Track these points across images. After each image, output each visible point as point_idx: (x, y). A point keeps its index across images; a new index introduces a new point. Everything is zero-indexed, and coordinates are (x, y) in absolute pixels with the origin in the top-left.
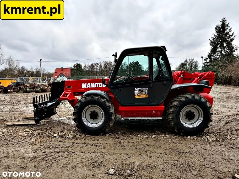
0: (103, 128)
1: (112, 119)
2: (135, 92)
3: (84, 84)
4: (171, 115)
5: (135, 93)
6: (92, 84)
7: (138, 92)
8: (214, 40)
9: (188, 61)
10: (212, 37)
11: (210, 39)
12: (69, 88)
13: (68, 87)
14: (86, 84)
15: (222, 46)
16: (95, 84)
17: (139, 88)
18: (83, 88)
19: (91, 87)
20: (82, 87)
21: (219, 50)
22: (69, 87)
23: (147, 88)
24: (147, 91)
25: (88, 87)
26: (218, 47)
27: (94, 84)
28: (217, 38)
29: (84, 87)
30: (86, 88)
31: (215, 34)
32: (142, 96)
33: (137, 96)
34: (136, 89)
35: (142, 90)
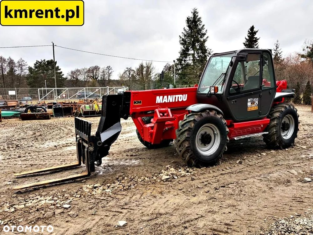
2: (248, 103)
3: (159, 97)
4: (275, 128)
6: (169, 96)
7: (250, 103)
8: (185, 37)
9: (145, 65)
10: (182, 33)
11: (180, 36)
12: (137, 104)
13: (135, 103)
14: (161, 97)
15: (194, 48)
16: (174, 96)
17: (251, 99)
18: (158, 104)
19: (168, 101)
20: (157, 102)
21: (191, 52)
22: (138, 102)
24: (257, 102)
25: (165, 102)
26: (190, 48)
27: (172, 96)
28: (188, 35)
29: (159, 102)
30: (162, 103)
31: (186, 30)
32: (253, 108)
33: (249, 109)
34: (249, 100)
35: (254, 101)
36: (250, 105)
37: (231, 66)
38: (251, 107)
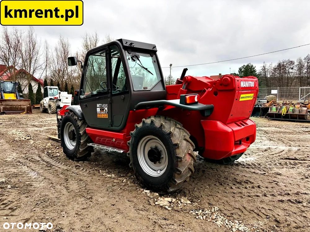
0: (75, 152)
1: (81, 143)
2: (97, 109)
5: (97, 111)
7: (99, 109)
17: (100, 104)
23: (107, 105)
24: (106, 109)
32: (103, 115)
33: (99, 116)
34: (98, 105)
35: (103, 107)
36: (99, 111)
37: (82, 68)
38: (100, 114)
